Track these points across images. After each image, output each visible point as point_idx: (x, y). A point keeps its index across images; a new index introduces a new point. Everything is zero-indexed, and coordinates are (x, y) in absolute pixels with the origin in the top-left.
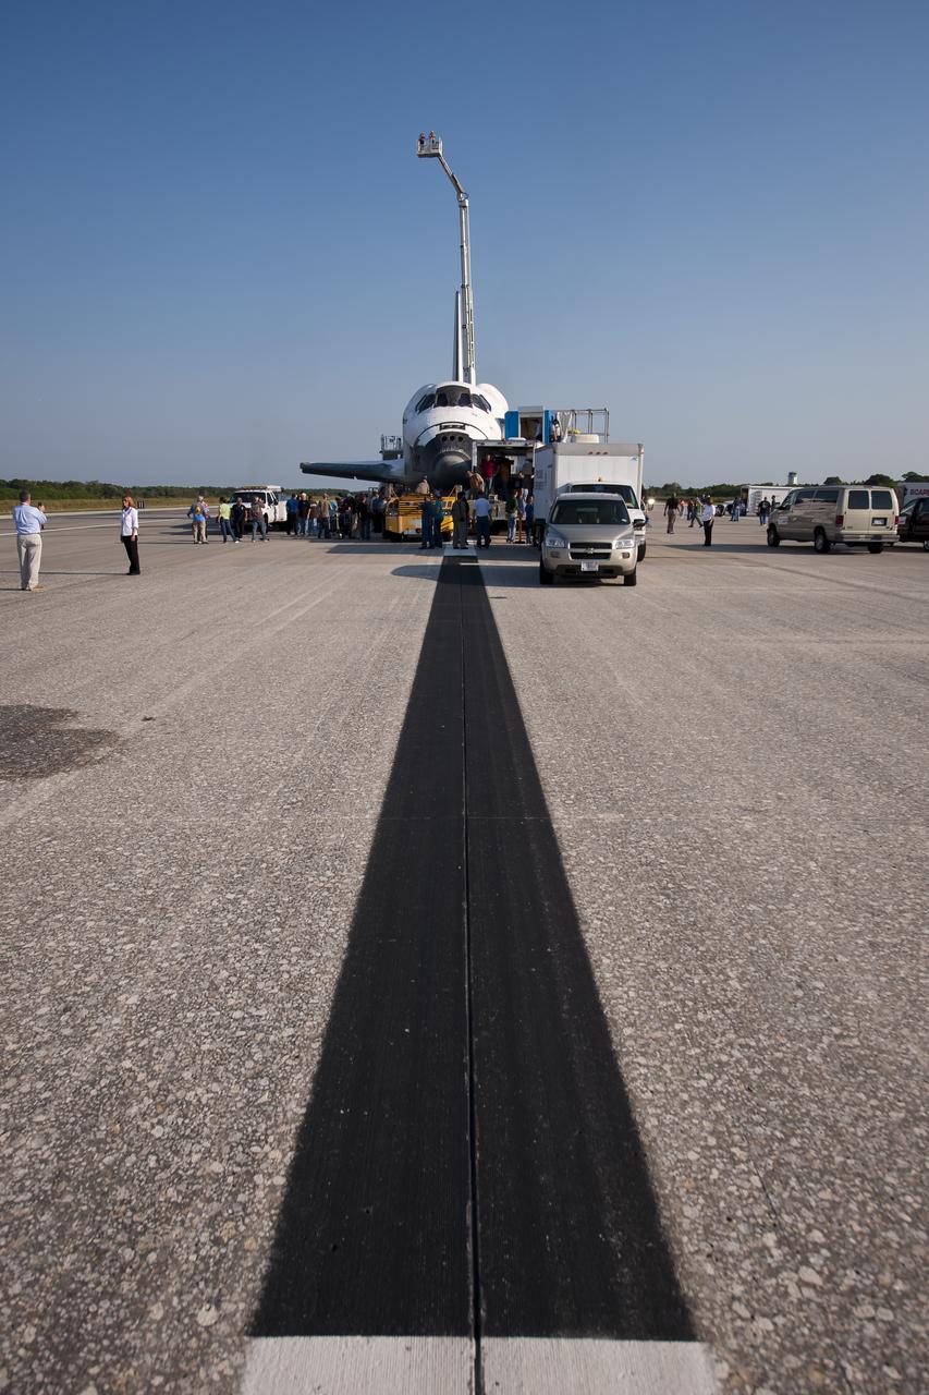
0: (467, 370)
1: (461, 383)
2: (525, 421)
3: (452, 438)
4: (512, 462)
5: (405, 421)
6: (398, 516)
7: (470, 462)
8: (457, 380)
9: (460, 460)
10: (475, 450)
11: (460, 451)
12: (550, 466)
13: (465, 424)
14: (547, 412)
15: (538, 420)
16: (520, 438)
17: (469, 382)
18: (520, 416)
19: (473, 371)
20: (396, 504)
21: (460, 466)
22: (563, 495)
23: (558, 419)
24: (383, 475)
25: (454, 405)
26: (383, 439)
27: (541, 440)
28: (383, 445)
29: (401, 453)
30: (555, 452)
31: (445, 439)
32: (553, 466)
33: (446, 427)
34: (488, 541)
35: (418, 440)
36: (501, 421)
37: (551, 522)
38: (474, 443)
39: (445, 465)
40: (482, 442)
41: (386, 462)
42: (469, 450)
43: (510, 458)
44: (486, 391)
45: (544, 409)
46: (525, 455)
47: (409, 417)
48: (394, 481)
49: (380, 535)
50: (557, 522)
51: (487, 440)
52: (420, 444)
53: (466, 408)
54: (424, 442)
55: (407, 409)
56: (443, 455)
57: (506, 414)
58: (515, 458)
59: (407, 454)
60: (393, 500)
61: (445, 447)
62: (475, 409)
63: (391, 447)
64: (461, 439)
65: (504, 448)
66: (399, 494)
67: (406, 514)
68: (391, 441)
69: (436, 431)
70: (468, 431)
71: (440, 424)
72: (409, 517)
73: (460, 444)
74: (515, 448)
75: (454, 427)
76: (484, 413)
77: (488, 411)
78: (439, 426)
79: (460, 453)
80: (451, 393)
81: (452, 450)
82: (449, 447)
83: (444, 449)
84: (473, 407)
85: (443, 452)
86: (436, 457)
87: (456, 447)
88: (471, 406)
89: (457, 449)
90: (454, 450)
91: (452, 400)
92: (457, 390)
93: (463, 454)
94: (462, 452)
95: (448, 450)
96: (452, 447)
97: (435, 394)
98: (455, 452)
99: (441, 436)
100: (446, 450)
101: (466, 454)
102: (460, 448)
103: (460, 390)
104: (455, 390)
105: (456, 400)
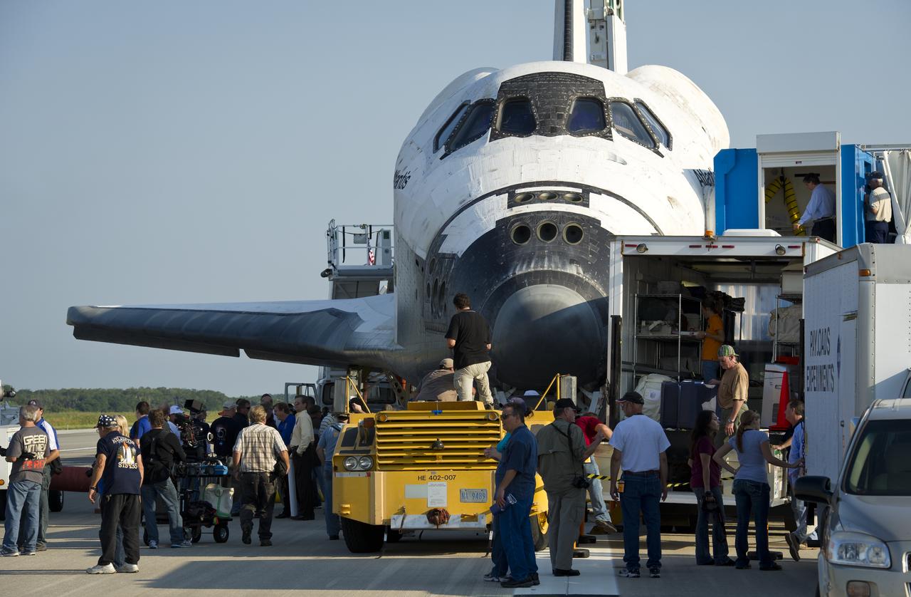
0: (600, 26)
1: (579, 64)
2: (778, 178)
3: (549, 231)
4: (739, 304)
5: (400, 180)
6: (369, 471)
7: (601, 305)
8: (567, 54)
9: (570, 298)
10: (617, 268)
11: (573, 270)
12: (851, 317)
13: (588, 190)
14: (849, 151)
15: (816, 177)
16: (763, 231)
17: (608, 63)
18: (763, 164)
19: (619, 29)
20: (367, 433)
21: (571, 318)
22: (888, 403)
23: (888, 171)
24: (332, 345)
25: (553, 132)
26: (332, 235)
27: (830, 236)
28: (334, 252)
29: (389, 275)
30: (864, 273)
31: (523, 233)
32: (858, 316)
33: (528, 198)
34: (655, 547)
35: (440, 238)
36: (702, 180)
37: (847, 487)
38: (614, 247)
39: (524, 313)
40: (640, 242)
41: (345, 305)
42: (600, 267)
43: (732, 291)
44: (656, 88)
45: (841, 140)
46: (777, 281)
47: (416, 165)
48: (365, 365)
49: (317, 529)
50: (868, 487)
51: (658, 237)
52: (446, 248)
53: (592, 141)
54: (459, 242)
55: (409, 143)
56: (516, 284)
57: (721, 158)
58: (748, 293)
59: (407, 280)
60: (356, 421)
61: (528, 259)
62: (621, 144)
63: (356, 258)
64: (574, 234)
65: (712, 260)
66: (376, 404)
67: (398, 465)
68: (361, 239)
69: (498, 210)
70: (598, 208)
71: (510, 190)
72: (407, 476)
73: (572, 249)
74: (745, 261)
75: (553, 197)
76: (650, 153)
77: (662, 148)
78: (507, 194)
79: (571, 275)
80: (546, 97)
81: (546, 269)
82: (538, 257)
83: (523, 264)
84: (614, 138)
85: (520, 273)
86: (495, 287)
87: (560, 258)
88: (608, 137)
89: (564, 265)
90: (553, 268)
91: (548, 116)
92: (566, 85)
93: (582, 279)
94: (577, 273)
95: (534, 268)
96: (546, 259)
97: (495, 98)
98: (557, 272)
99: (513, 223)
100: (528, 266)
101: (593, 282)
102: (572, 262)
103: (574, 85)
104: (557, 85)
105: (560, 117)
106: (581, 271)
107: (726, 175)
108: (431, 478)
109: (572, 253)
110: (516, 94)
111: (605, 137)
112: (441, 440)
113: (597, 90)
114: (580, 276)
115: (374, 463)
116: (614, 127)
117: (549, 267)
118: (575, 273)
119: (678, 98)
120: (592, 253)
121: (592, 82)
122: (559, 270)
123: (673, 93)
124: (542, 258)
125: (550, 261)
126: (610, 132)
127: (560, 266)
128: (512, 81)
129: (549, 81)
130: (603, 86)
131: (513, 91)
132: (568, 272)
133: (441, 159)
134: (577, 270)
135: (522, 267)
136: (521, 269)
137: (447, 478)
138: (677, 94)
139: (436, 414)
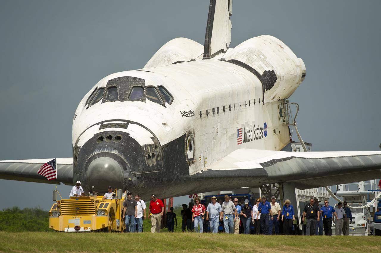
3: (110, 137)
13: (129, 122)
25: (124, 100)
33: (107, 126)
35: (78, 140)
52: (79, 144)
54: (82, 142)
56: (95, 157)
61: (100, 148)
62: (149, 103)
69: (95, 131)
70: (130, 129)
71: (102, 123)
73: (116, 144)
75: (115, 125)
77: (166, 104)
78: (100, 124)
79: (113, 154)
80: (123, 86)
81: (105, 152)
82: (103, 148)
83: (98, 150)
84: (146, 102)
85: (97, 153)
86: (89, 158)
87: (111, 148)
88: (144, 101)
89: (111, 150)
90: (107, 151)
91: (122, 94)
92: (130, 82)
93: (117, 155)
94: (116, 153)
95: (101, 151)
96: (106, 148)
97: (105, 87)
98: (109, 153)
99: (99, 135)
100: (99, 151)
101: (121, 156)
102: (114, 149)
103: (134, 82)
104: (127, 82)
105: (127, 94)
106: (117, 152)
108: (76, 218)
109: (116, 146)
110: (113, 85)
111: (142, 101)
112: (78, 207)
113: (143, 83)
114: (117, 154)
115: (60, 214)
116: (147, 97)
117: (106, 151)
118: (115, 153)
119: (261, 56)
120: (123, 146)
121: (141, 80)
122: (109, 152)
123: (259, 54)
124: (104, 148)
125: (107, 149)
126: (145, 99)
127: (110, 151)
128: (112, 80)
129: (125, 80)
130: (145, 82)
131: (112, 84)
132: (112, 153)
133: (86, 109)
134: (116, 152)
135: (97, 151)
136: (97, 152)
137: (80, 217)
138: (261, 54)
139: (77, 200)
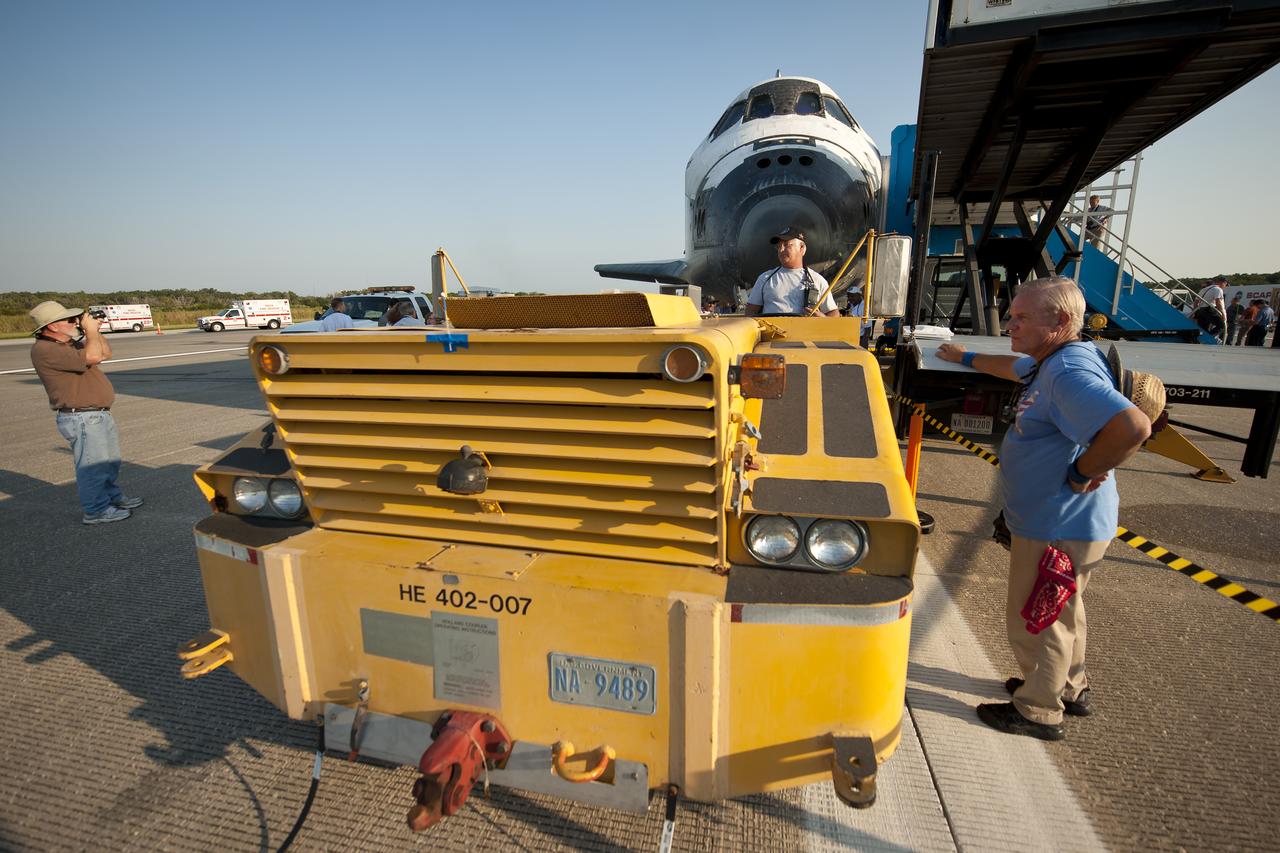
3: (785, 159)
13: (814, 138)
25: (786, 112)
31: (766, 162)
33: (768, 144)
35: (706, 181)
52: (707, 186)
53: (812, 118)
56: (762, 197)
61: (768, 178)
62: (830, 120)
64: (805, 161)
69: (747, 153)
70: (822, 147)
71: (756, 142)
73: (804, 169)
75: (788, 142)
76: (849, 129)
77: (856, 128)
78: (753, 144)
79: (807, 188)
80: (780, 94)
81: (785, 183)
82: (778, 176)
83: (765, 181)
84: (826, 117)
85: (762, 189)
86: (742, 202)
87: (797, 176)
88: (823, 115)
89: (800, 181)
90: (791, 183)
91: (781, 104)
92: (794, 85)
93: (816, 191)
94: (812, 186)
95: (774, 183)
96: (785, 176)
97: (748, 98)
98: (794, 185)
99: (759, 157)
100: (770, 183)
102: (806, 179)
103: (800, 86)
104: (789, 87)
105: (790, 103)
106: (815, 185)
107: (899, 144)
110: (761, 94)
111: (820, 116)
113: (815, 90)
114: (814, 188)
116: (826, 111)
117: (788, 181)
121: (811, 85)
124: (781, 176)
125: (787, 178)
126: (824, 113)
127: (795, 181)
128: (758, 87)
129: (783, 83)
130: (818, 88)
131: (758, 93)
132: (804, 185)
133: (712, 142)
